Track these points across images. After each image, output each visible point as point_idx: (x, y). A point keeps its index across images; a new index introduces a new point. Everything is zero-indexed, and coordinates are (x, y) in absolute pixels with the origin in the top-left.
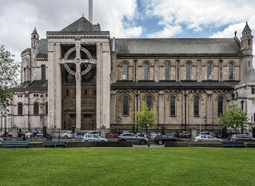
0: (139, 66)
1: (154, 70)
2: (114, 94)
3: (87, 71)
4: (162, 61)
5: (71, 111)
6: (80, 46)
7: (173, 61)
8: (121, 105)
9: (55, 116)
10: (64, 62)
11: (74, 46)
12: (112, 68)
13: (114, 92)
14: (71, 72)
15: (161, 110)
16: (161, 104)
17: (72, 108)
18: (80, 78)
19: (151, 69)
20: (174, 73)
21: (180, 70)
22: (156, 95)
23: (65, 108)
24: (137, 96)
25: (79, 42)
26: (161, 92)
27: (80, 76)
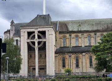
0: (72, 38)
1: (81, 40)
2: (57, 56)
3: (41, 45)
4: (85, 34)
5: (33, 66)
6: (37, 32)
7: (92, 34)
8: (61, 62)
9: (24, 70)
10: (29, 41)
11: (34, 32)
12: (56, 40)
13: (57, 55)
14: (33, 46)
15: (84, 64)
16: (84, 60)
17: (33, 65)
18: (37, 49)
19: (80, 40)
20: (93, 41)
21: (97, 39)
22: (81, 55)
23: (30, 65)
24: (70, 56)
25: (37, 30)
26: (84, 54)
27: (37, 48)
